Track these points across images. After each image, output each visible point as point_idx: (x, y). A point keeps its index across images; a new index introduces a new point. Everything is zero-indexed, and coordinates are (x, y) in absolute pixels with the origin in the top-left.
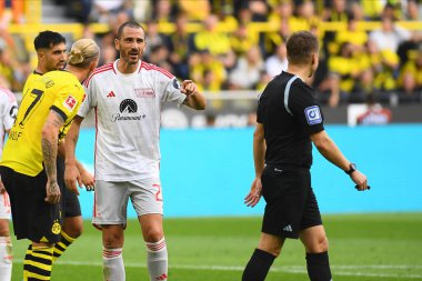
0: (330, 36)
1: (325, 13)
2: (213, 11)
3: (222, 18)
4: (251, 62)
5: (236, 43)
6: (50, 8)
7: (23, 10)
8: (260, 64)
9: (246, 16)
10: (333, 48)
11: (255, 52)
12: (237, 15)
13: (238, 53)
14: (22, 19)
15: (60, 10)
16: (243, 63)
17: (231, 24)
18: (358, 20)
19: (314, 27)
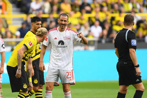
0: (113, 19)
1: (111, 10)
2: (72, 10)
3: (75, 12)
4: (86, 28)
5: (80, 21)
6: (15, 9)
7: (6, 10)
8: (88, 28)
9: (84, 11)
10: (114, 22)
11: (87, 24)
12: (81, 11)
13: (81, 25)
14: (5, 13)
15: (19, 9)
16: (83, 28)
17: (78, 14)
18: (122, 13)
19: (107, 15)
